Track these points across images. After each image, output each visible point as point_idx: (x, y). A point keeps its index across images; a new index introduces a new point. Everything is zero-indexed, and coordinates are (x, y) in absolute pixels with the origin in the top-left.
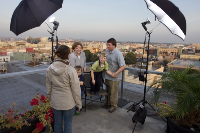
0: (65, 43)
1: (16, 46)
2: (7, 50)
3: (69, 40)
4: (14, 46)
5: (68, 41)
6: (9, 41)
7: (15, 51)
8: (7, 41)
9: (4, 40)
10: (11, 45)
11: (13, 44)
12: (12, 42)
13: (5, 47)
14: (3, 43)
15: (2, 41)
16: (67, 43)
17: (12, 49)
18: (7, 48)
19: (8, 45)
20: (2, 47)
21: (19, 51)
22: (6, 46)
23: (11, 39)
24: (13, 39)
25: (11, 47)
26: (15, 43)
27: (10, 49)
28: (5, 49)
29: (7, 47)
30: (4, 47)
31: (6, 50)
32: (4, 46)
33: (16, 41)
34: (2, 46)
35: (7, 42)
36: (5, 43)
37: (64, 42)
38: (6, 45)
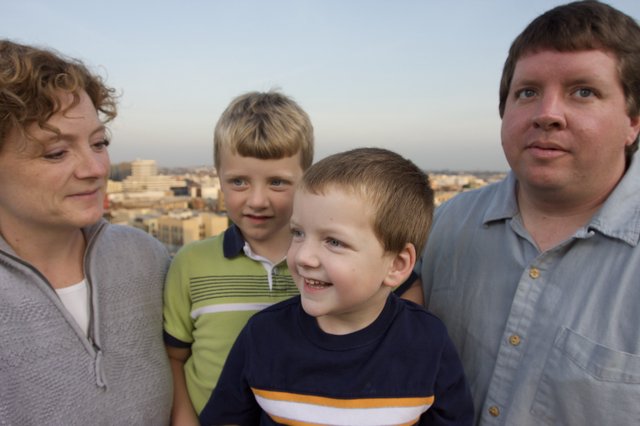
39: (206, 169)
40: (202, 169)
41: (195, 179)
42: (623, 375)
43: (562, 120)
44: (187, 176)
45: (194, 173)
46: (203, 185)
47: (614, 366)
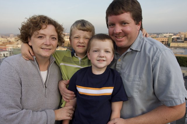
1: (15, 42)
2: (7, 46)
4: (13, 42)
6: (8, 37)
7: (14, 46)
8: (7, 37)
9: (4, 36)
10: (10, 41)
11: (13, 40)
12: (12, 38)
13: (5, 43)
14: (3, 39)
15: (2, 37)
17: (11, 44)
18: (6, 44)
19: (8, 41)
20: (2, 43)
21: (18, 46)
22: (5, 42)
23: (11, 35)
24: (12, 35)
25: (10, 43)
26: (14, 39)
27: (10, 44)
28: (5, 45)
29: (7, 42)
30: (4, 43)
31: (6, 45)
33: (15, 37)
34: (2, 42)
35: (7, 39)
36: (5, 39)
38: (6, 41)
42: (133, 80)
43: (121, 31)
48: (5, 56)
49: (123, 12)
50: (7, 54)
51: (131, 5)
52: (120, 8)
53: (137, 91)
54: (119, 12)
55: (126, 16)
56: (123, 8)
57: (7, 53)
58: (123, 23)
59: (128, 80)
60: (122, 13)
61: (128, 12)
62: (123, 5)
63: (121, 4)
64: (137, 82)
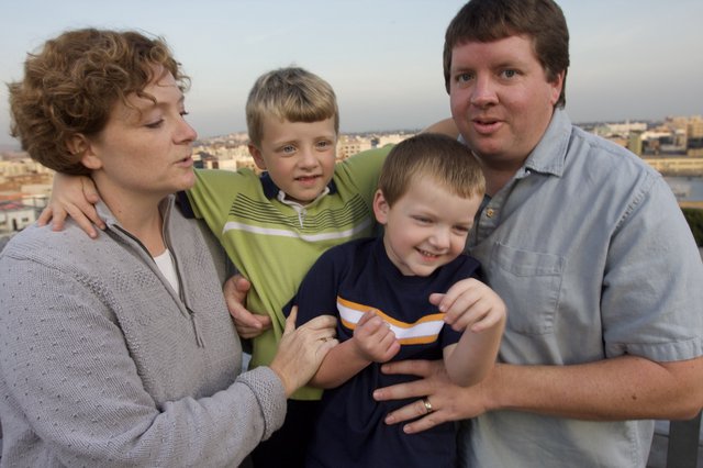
0: (227, 148)
2: (25, 188)
3: (238, 137)
4: (47, 174)
5: (235, 141)
9: (10, 154)
10: (35, 171)
13: (17, 180)
14: (8, 164)
15: (6, 158)
16: (233, 147)
17: (40, 182)
18: (22, 183)
19: (28, 171)
20: (8, 178)
22: (19, 177)
25: (35, 177)
27: (34, 183)
28: (18, 185)
29: (23, 176)
30: (12, 179)
31: (20, 188)
32: (14, 174)
34: (6, 174)
35: (23, 162)
36: (15, 164)
37: (221, 144)
38: (21, 172)
39: (221, 140)
40: (217, 140)
41: (210, 151)
42: (536, 270)
43: (495, 99)
44: (201, 149)
45: (208, 145)
46: (220, 157)
47: (529, 264)
48: (19, 227)
49: (508, 32)
50: (26, 220)
51: (533, 12)
52: (497, 19)
53: (552, 311)
54: (495, 30)
55: (517, 48)
56: (508, 19)
57: (25, 217)
58: (505, 70)
59: (517, 271)
60: (505, 36)
61: (524, 36)
62: (509, 8)
63: (504, 4)
64: (549, 279)
